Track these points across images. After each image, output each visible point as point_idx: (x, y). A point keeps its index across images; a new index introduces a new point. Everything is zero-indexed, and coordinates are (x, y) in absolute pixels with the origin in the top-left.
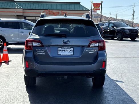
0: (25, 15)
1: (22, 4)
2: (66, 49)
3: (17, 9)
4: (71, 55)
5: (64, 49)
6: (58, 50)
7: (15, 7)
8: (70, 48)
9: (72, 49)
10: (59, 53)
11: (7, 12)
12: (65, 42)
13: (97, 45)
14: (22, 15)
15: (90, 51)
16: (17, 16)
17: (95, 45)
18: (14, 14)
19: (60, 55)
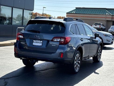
0: (113, 20)
1: (112, 11)
2: (38, 41)
3: (108, 15)
4: (40, 46)
5: (37, 41)
6: (33, 42)
7: (106, 13)
8: (41, 41)
9: (42, 42)
10: (33, 44)
11: (99, 17)
12: (36, 36)
13: (59, 40)
14: (111, 20)
15: (53, 44)
16: (107, 21)
17: (58, 40)
18: (104, 19)
19: (34, 45)
